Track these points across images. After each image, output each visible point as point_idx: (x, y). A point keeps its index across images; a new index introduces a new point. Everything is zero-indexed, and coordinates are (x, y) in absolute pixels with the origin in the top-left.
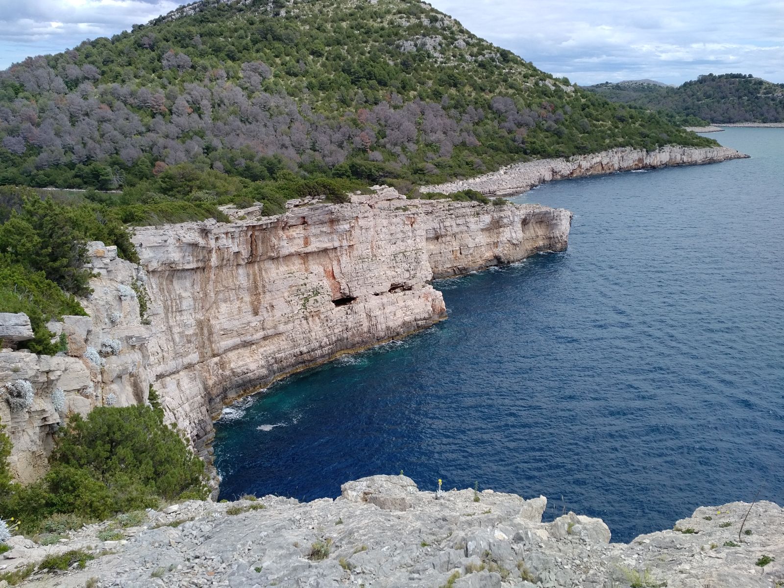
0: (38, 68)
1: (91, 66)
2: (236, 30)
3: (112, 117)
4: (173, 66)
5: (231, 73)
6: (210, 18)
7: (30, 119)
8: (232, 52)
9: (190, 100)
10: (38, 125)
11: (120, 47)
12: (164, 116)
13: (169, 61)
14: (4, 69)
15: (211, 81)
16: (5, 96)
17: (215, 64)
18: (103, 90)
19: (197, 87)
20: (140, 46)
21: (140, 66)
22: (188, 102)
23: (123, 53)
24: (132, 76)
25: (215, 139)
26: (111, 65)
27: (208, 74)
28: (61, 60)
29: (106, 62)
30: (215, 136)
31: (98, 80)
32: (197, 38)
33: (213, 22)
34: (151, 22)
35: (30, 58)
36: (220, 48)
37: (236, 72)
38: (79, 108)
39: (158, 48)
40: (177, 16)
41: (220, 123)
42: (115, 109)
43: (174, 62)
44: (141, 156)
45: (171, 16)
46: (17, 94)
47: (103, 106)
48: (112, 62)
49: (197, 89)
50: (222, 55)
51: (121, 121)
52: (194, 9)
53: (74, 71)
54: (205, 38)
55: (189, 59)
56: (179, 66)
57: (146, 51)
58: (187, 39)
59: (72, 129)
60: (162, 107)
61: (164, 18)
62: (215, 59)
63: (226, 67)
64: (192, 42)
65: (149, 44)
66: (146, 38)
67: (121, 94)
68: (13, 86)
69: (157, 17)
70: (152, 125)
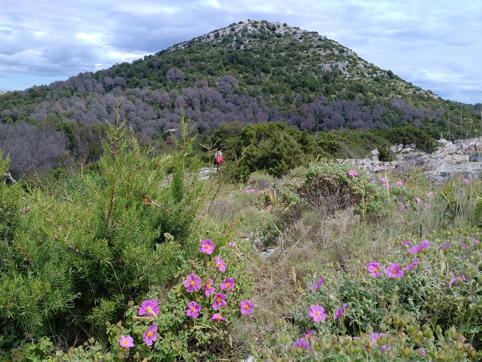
0: (86, 79)
1: (120, 77)
2: (212, 58)
3: (134, 109)
4: (173, 78)
5: (211, 83)
6: (196, 51)
7: (80, 108)
8: (211, 70)
9: (186, 99)
10: (86, 112)
11: (138, 67)
12: (169, 108)
13: (171, 75)
14: (64, 80)
15: (198, 87)
16: (65, 94)
17: (200, 77)
18: (128, 92)
19: (191, 91)
20: (151, 66)
21: (152, 78)
22: (185, 100)
23: (140, 71)
24: (147, 84)
25: (205, 122)
26: (132, 78)
27: (196, 83)
28: (100, 74)
29: (129, 76)
30: (205, 121)
31: (124, 86)
32: (188, 62)
33: (197, 53)
34: (157, 54)
35: (81, 74)
36: (203, 68)
37: (214, 82)
38: (113, 102)
39: (163, 68)
40: (174, 50)
41: (207, 113)
42: (137, 104)
43: (174, 76)
44: (156, 133)
45: (170, 50)
46: (72, 94)
47: (128, 101)
48: (133, 76)
49: (191, 92)
50: (205, 71)
51: (141, 111)
52: (185, 45)
53: (109, 80)
54: (193, 62)
55: (183, 74)
56: (177, 78)
57: (155, 69)
58: (182, 63)
59: (108, 115)
60: (167, 103)
61: (165, 51)
62: (200, 74)
63: (208, 79)
64: (185, 64)
65: (157, 66)
66: (155, 62)
67: (140, 94)
68: (70, 89)
69: (160, 51)
70: (161, 114)
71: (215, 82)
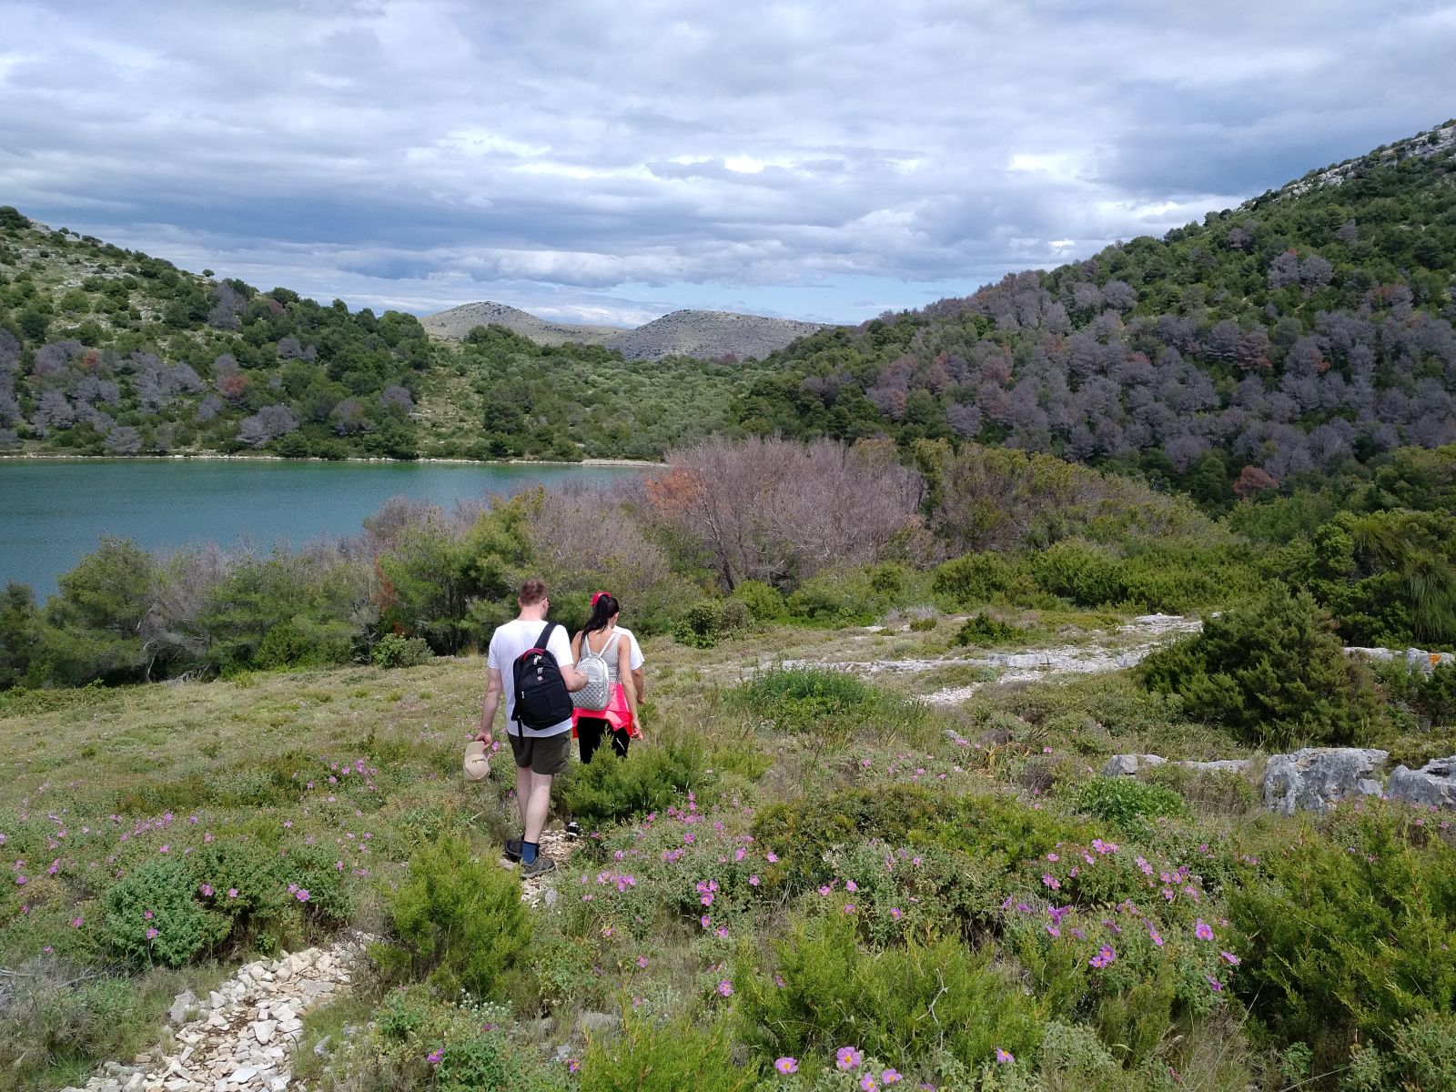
0: (1022, 290)
1: (1123, 284)
2: (1440, 208)
3: (1150, 377)
4: (1291, 279)
5: (1425, 292)
6: (1380, 188)
7: (996, 376)
8: (1430, 249)
9: (1327, 346)
10: (1009, 387)
11: (1181, 249)
12: (1263, 374)
13: (1284, 271)
14: (964, 296)
15: (1375, 308)
16: (961, 337)
17: (1387, 274)
18: (1139, 326)
19: (1346, 320)
20: (1223, 245)
21: (1222, 281)
22: (1321, 348)
23: (1185, 260)
24: (1201, 302)
25: (1382, 426)
26: (1159, 283)
27: (1369, 294)
28: (1064, 277)
29: (1149, 278)
30: (1383, 420)
31: (1130, 309)
32: (1350, 227)
33: (1386, 196)
34: (1246, 205)
35: (1012, 276)
36: (1403, 243)
37: (1435, 291)
38: (1090, 358)
39: (1261, 248)
40: (1305, 189)
41: (1394, 393)
42: (1160, 362)
43: (1293, 272)
44: (1209, 453)
45: (1291, 191)
46: (980, 334)
47: (1136, 355)
48: (1163, 276)
49: (1343, 323)
50: (1408, 255)
51: (1172, 385)
52: (1344, 174)
53: (1088, 293)
54: (1365, 227)
55: (1327, 265)
56: (1303, 281)
57: (1233, 254)
58: (1326, 230)
59: (1071, 396)
60: (1261, 360)
61: (1275, 195)
62: (1388, 265)
63: (1414, 281)
64: (1338, 235)
65: (1242, 242)
66: (1238, 231)
67: (1176, 333)
68: (976, 321)
69: (1262, 193)
70: (1235, 394)
71: (1439, 289)
